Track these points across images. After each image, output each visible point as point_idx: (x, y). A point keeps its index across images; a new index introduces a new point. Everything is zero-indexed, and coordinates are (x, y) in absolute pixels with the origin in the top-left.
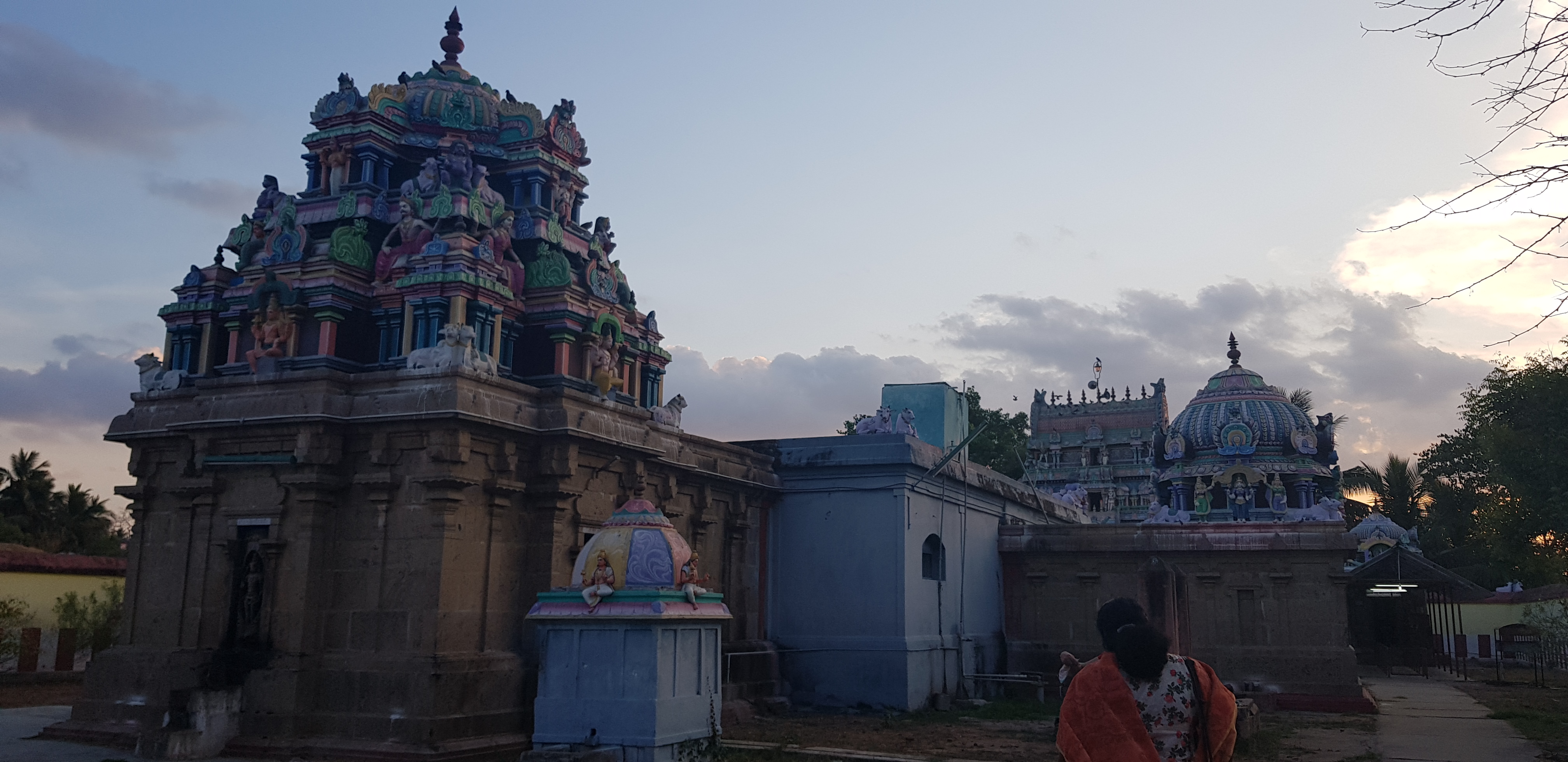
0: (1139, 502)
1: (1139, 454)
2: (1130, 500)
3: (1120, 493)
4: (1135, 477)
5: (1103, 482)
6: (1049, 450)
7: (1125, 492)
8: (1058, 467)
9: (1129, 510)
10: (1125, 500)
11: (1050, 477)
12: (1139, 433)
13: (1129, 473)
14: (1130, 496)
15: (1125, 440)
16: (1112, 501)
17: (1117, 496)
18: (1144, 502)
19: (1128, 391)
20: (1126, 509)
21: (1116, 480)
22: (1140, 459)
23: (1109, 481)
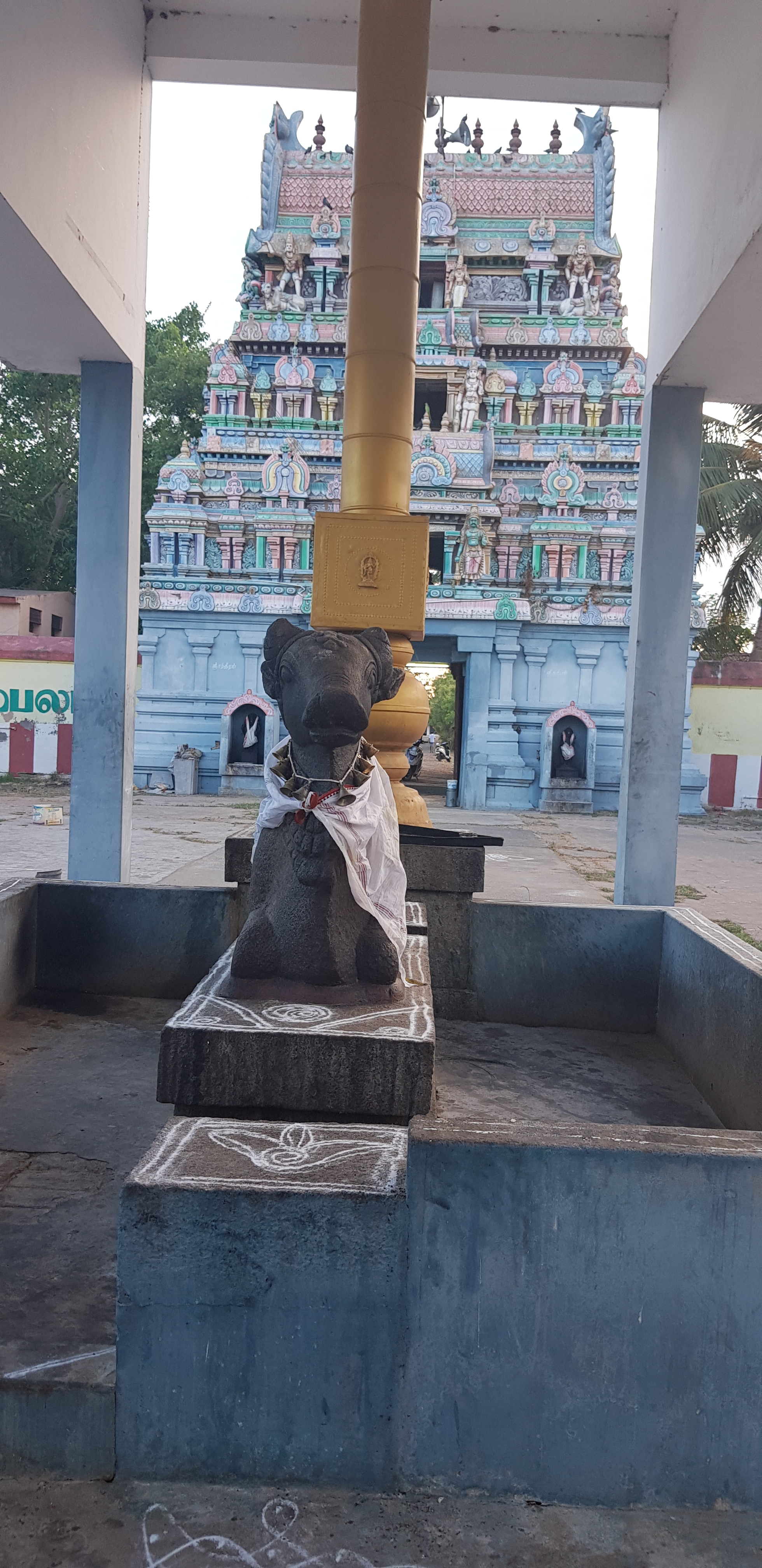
0: (539, 412)
1: (546, 290)
2: (515, 409)
3: (495, 386)
4: (531, 348)
5: (453, 350)
6: (307, 260)
7: (507, 384)
8: (328, 310)
9: (511, 435)
10: (504, 406)
11: (308, 334)
12: (552, 228)
13: (518, 336)
14: (517, 397)
15: (511, 248)
17: (486, 394)
18: (553, 414)
19: (516, 131)
20: (504, 431)
21: (483, 351)
22: (545, 302)
23: (466, 348)
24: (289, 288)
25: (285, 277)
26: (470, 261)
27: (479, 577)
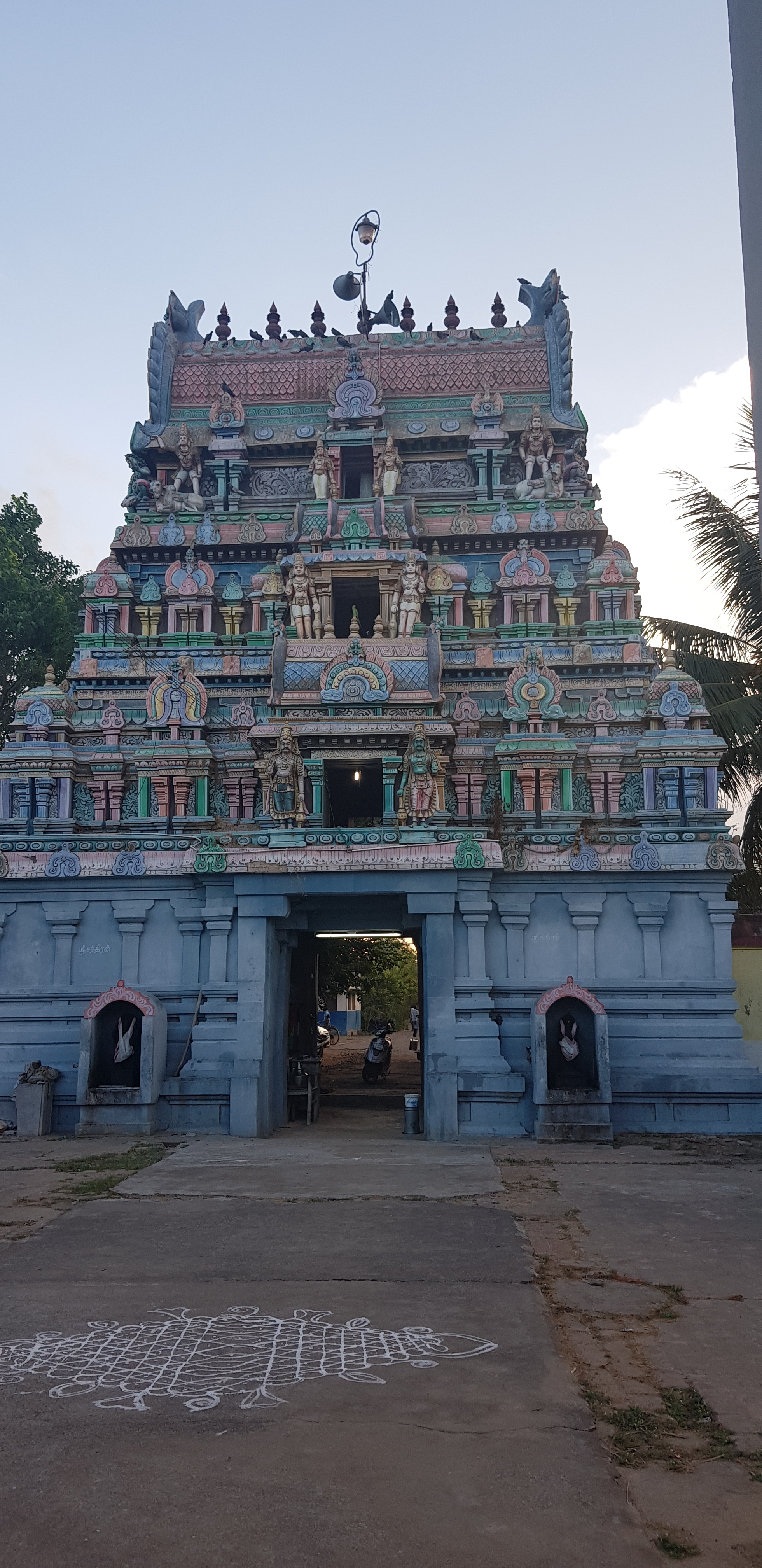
0: (497, 612)
1: (497, 473)
2: (468, 610)
3: (439, 582)
4: (483, 538)
5: (385, 542)
6: (206, 453)
7: (455, 579)
8: (232, 509)
9: (464, 639)
10: (452, 606)
11: (207, 535)
12: (500, 402)
13: (465, 526)
14: (469, 595)
15: (452, 427)
16: (415, 606)
17: (429, 592)
18: (515, 612)
19: (452, 308)
20: (454, 635)
21: (423, 543)
22: (497, 485)
23: (402, 540)
24: (185, 487)
25: (181, 475)
26: (403, 446)
27: (430, 815)
